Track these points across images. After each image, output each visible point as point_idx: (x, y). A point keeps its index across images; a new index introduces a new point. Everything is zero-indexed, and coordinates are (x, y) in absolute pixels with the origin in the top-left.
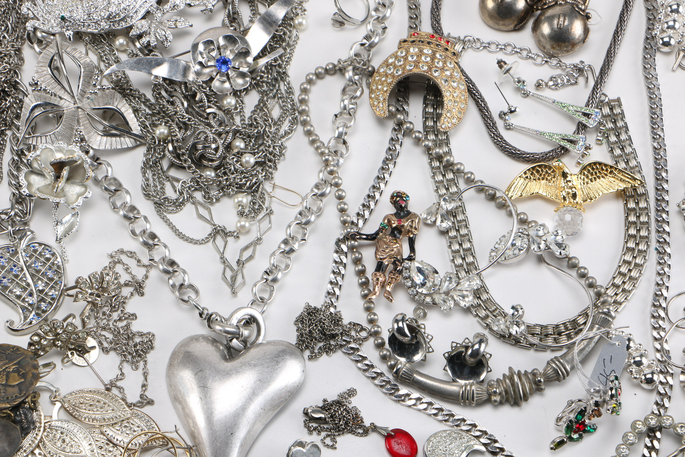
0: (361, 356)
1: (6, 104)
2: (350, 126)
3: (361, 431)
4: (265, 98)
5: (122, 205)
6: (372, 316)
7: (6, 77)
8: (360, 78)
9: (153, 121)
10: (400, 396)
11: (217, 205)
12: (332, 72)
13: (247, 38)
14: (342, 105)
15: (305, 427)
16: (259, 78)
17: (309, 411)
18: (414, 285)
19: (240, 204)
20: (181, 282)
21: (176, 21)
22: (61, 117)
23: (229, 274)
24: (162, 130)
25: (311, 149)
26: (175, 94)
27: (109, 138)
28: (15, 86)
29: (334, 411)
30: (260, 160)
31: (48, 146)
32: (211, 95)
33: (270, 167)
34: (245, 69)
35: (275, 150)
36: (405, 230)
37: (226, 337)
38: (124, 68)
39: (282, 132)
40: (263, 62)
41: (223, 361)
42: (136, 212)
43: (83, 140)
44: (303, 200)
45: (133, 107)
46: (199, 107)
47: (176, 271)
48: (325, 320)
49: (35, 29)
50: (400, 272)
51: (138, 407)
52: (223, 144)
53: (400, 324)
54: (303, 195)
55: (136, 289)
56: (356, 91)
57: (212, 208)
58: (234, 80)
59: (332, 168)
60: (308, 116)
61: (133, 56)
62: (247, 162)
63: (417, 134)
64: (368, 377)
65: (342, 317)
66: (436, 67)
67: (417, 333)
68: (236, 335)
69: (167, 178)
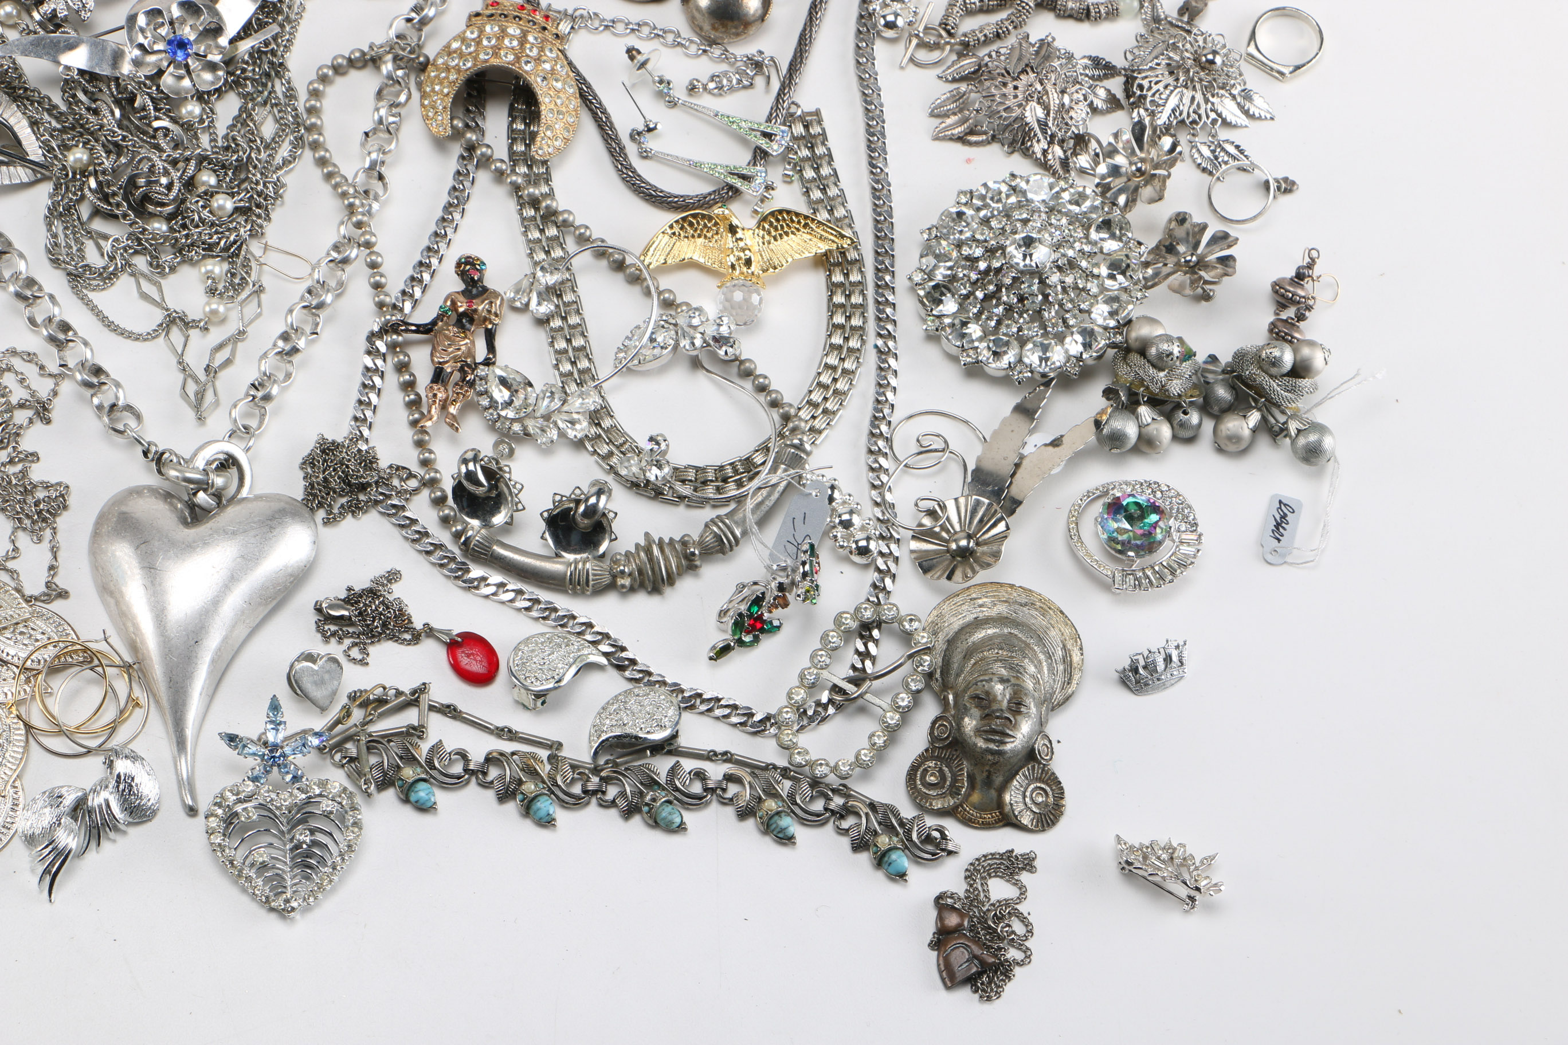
0: (408, 518)
2: (390, 151)
3: (408, 636)
4: (250, 105)
5: (12, 276)
6: (427, 455)
8: (405, 73)
9: (64, 140)
10: (472, 581)
11: (172, 277)
12: (360, 64)
13: (218, 6)
14: (376, 117)
15: (318, 631)
16: (239, 72)
17: (324, 605)
18: (493, 404)
19: (209, 276)
20: (112, 401)
23: (192, 388)
24: (79, 155)
25: (326, 188)
26: (100, 96)
29: (365, 605)
30: (242, 204)
32: (161, 99)
33: (259, 216)
34: (216, 57)
35: (267, 188)
36: (480, 316)
37: (186, 487)
38: (11, 52)
39: (278, 160)
40: (245, 46)
41: (181, 527)
42: (36, 288)
44: (313, 269)
45: (29, 118)
46: (140, 119)
47: (104, 383)
48: (349, 460)
50: (472, 384)
51: (43, 601)
52: (180, 178)
53: (471, 466)
54: (314, 262)
55: (38, 413)
56: (398, 95)
57: (163, 282)
58: (198, 75)
59: (360, 217)
60: (320, 134)
61: (28, 34)
62: (221, 208)
63: (498, 165)
64: (420, 552)
65: (378, 456)
66: (528, 56)
67: (498, 480)
68: (203, 485)
69: (89, 233)
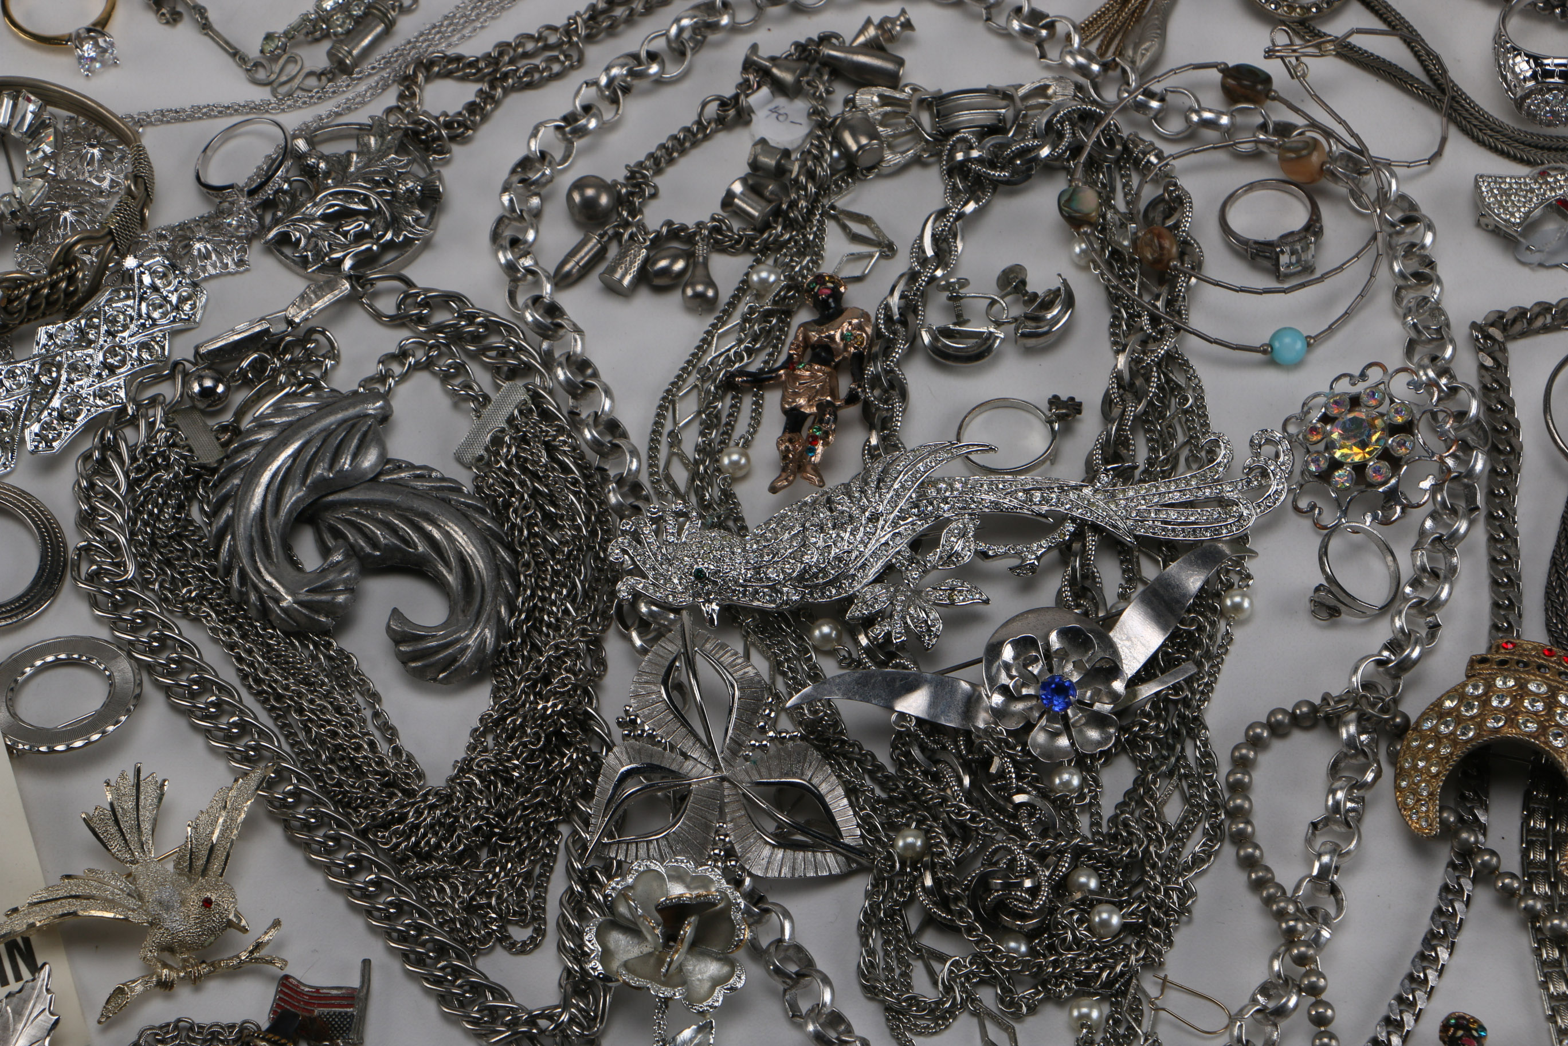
1: (562, 764)
2: (1348, 853)
4: (1150, 777)
5: (812, 1010)
7: (566, 704)
8: (1372, 739)
9: (889, 816)
11: (1031, 1022)
12: (1308, 724)
13: (1113, 635)
14: (1330, 802)
16: (1136, 729)
19: (1083, 1021)
21: (953, 589)
22: (683, 798)
24: (910, 840)
25: (1252, 902)
26: (942, 756)
27: (789, 853)
28: (584, 722)
30: (1133, 919)
31: (653, 867)
32: (1025, 764)
33: (1157, 938)
34: (1105, 707)
35: (1170, 897)
38: (830, 693)
39: (1186, 856)
40: (1148, 690)
42: (843, 1028)
43: (730, 853)
44: (1232, 1019)
45: (846, 783)
46: (996, 790)
49: (637, 596)
52: (1050, 877)
54: (1234, 1011)
56: (1364, 771)
57: (1017, 1027)
58: (1081, 732)
59: (1302, 949)
60: (1248, 822)
61: (850, 666)
62: (1105, 923)
63: (1507, 881)
66: (1558, 725)
69: (917, 950)
